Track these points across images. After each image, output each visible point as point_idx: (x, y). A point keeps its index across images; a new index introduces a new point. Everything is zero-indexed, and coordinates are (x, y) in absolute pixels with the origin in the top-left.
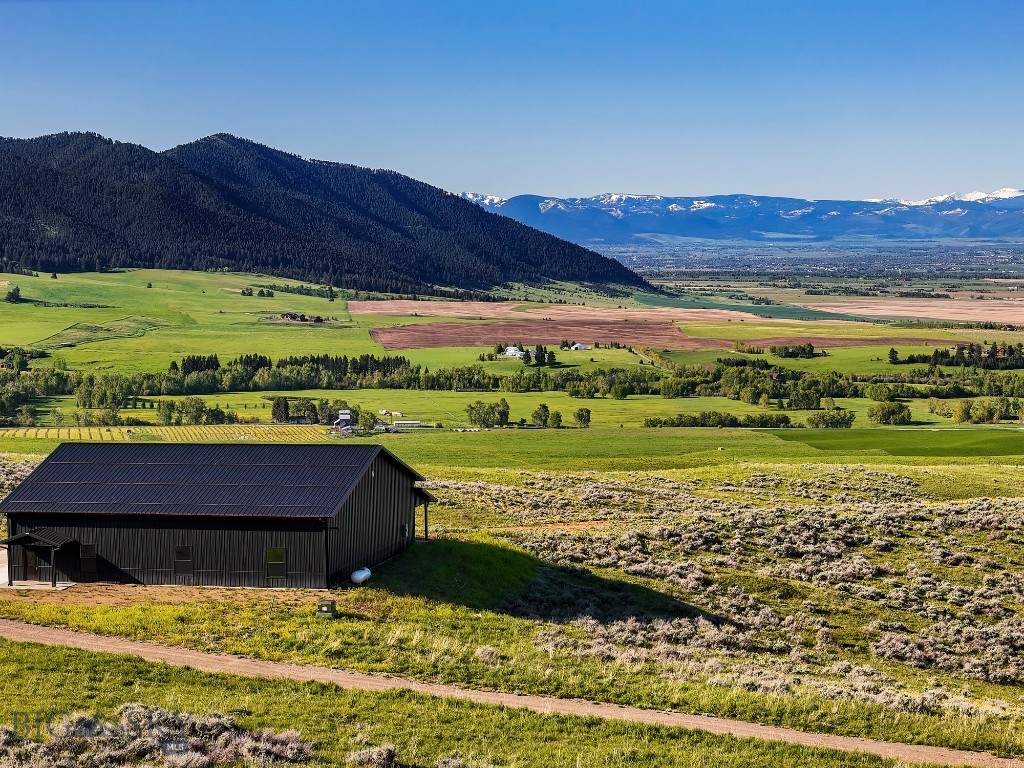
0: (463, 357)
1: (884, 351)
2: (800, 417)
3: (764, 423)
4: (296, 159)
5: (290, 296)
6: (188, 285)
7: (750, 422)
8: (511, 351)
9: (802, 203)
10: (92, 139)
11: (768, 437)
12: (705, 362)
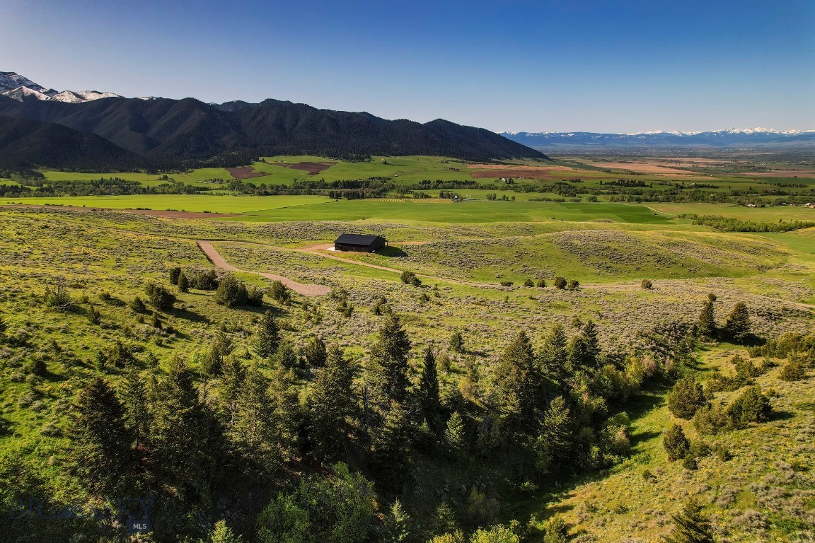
0: (490, 181)
1: (598, 181)
2: (566, 199)
3: (558, 201)
4: (458, 125)
5: (453, 163)
6: (428, 160)
7: (555, 200)
8: (503, 179)
9: (599, 135)
10: (406, 121)
11: (558, 204)
12: (551, 183)
